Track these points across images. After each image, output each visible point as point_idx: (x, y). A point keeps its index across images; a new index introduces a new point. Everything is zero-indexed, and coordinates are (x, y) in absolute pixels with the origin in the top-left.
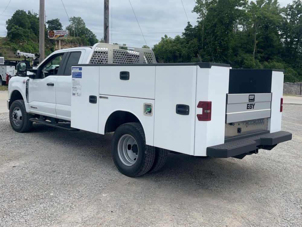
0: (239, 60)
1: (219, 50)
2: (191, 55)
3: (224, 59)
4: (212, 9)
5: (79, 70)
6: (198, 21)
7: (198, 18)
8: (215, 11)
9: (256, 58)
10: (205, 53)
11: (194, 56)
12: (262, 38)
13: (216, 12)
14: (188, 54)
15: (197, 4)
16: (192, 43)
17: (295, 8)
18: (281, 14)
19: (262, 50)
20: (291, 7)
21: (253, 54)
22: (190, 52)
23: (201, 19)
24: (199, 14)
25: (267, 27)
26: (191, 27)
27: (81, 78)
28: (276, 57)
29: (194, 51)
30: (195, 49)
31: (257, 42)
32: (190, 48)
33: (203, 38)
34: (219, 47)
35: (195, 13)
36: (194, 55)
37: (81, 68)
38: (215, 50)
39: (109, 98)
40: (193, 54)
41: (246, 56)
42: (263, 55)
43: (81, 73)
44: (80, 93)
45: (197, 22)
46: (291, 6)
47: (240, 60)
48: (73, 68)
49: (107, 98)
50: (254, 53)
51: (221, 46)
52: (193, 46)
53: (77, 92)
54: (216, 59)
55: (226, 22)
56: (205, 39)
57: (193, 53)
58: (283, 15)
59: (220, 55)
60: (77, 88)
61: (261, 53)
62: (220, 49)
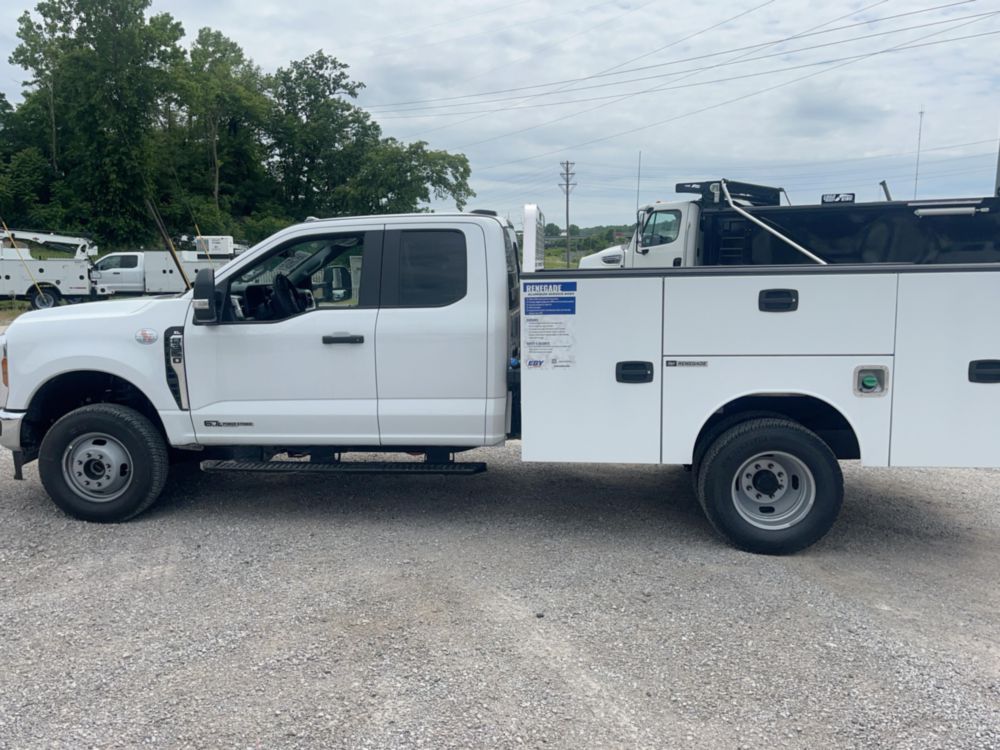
0: (176, 214)
1: (119, 185)
2: (27, 198)
3: (133, 209)
4: (78, 59)
5: (562, 290)
6: (26, 94)
7: (25, 83)
8: (89, 67)
9: (222, 207)
10: (71, 192)
11: (36, 202)
12: (228, 154)
13: (95, 71)
14: (16, 197)
15: (22, 41)
16: (24, 162)
17: (296, 79)
18: (265, 93)
19: (232, 186)
20: (284, 77)
21: (213, 196)
22: (22, 187)
23: (36, 87)
24: (31, 71)
25: (234, 126)
26: (7, 111)
27: (573, 312)
28: (268, 204)
29: (33, 185)
30: (37, 180)
31: (219, 163)
32: (18, 176)
33: (57, 147)
34: (118, 173)
35: (19, 66)
36: (37, 198)
37: (575, 284)
38: (104, 183)
39: (709, 363)
40: (34, 194)
41: (196, 200)
42: (236, 198)
43: (574, 299)
44: (567, 358)
45: (23, 94)
46: (285, 73)
47: (178, 211)
48: (525, 285)
49: (704, 364)
50: (216, 193)
51: (122, 173)
52: (27, 169)
53: (552, 356)
54: (110, 210)
55: (131, 102)
56: (63, 150)
57: (32, 191)
58: (269, 94)
59: (121, 200)
60: (551, 344)
61: (231, 194)
62: (121, 182)
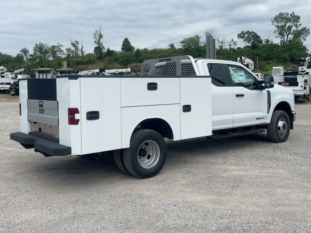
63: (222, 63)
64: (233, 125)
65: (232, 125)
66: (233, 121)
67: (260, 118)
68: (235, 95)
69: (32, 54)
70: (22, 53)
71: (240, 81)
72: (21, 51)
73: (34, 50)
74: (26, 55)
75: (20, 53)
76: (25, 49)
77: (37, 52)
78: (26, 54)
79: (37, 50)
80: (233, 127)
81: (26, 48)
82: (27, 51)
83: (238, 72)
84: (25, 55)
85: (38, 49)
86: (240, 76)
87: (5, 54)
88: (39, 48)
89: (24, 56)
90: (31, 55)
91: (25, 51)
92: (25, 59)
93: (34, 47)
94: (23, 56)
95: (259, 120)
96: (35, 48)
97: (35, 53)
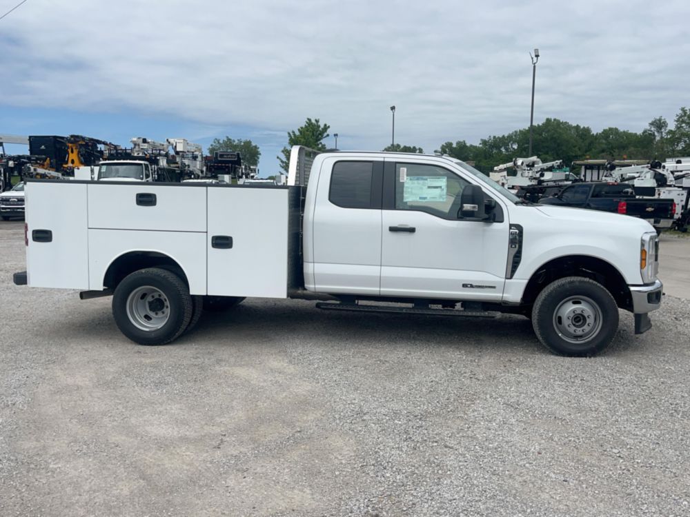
63: (382, 160)
64: (382, 289)
65: (378, 289)
66: (380, 281)
67: (474, 284)
68: (388, 229)
69: (673, 130)
70: (653, 129)
71: (425, 198)
72: (652, 124)
73: (677, 121)
74: (662, 133)
75: (649, 128)
76: (660, 120)
77: (683, 125)
78: (661, 129)
79: (683, 122)
80: (382, 293)
81: (663, 118)
82: (664, 122)
83: (426, 180)
84: (658, 132)
85: (686, 118)
86: (429, 187)
87: (624, 132)
88: (688, 117)
89: (656, 133)
90: (670, 132)
91: (659, 124)
92: (658, 138)
93: (677, 116)
94: (654, 135)
95: (472, 289)
96: (681, 117)
97: (678, 128)
